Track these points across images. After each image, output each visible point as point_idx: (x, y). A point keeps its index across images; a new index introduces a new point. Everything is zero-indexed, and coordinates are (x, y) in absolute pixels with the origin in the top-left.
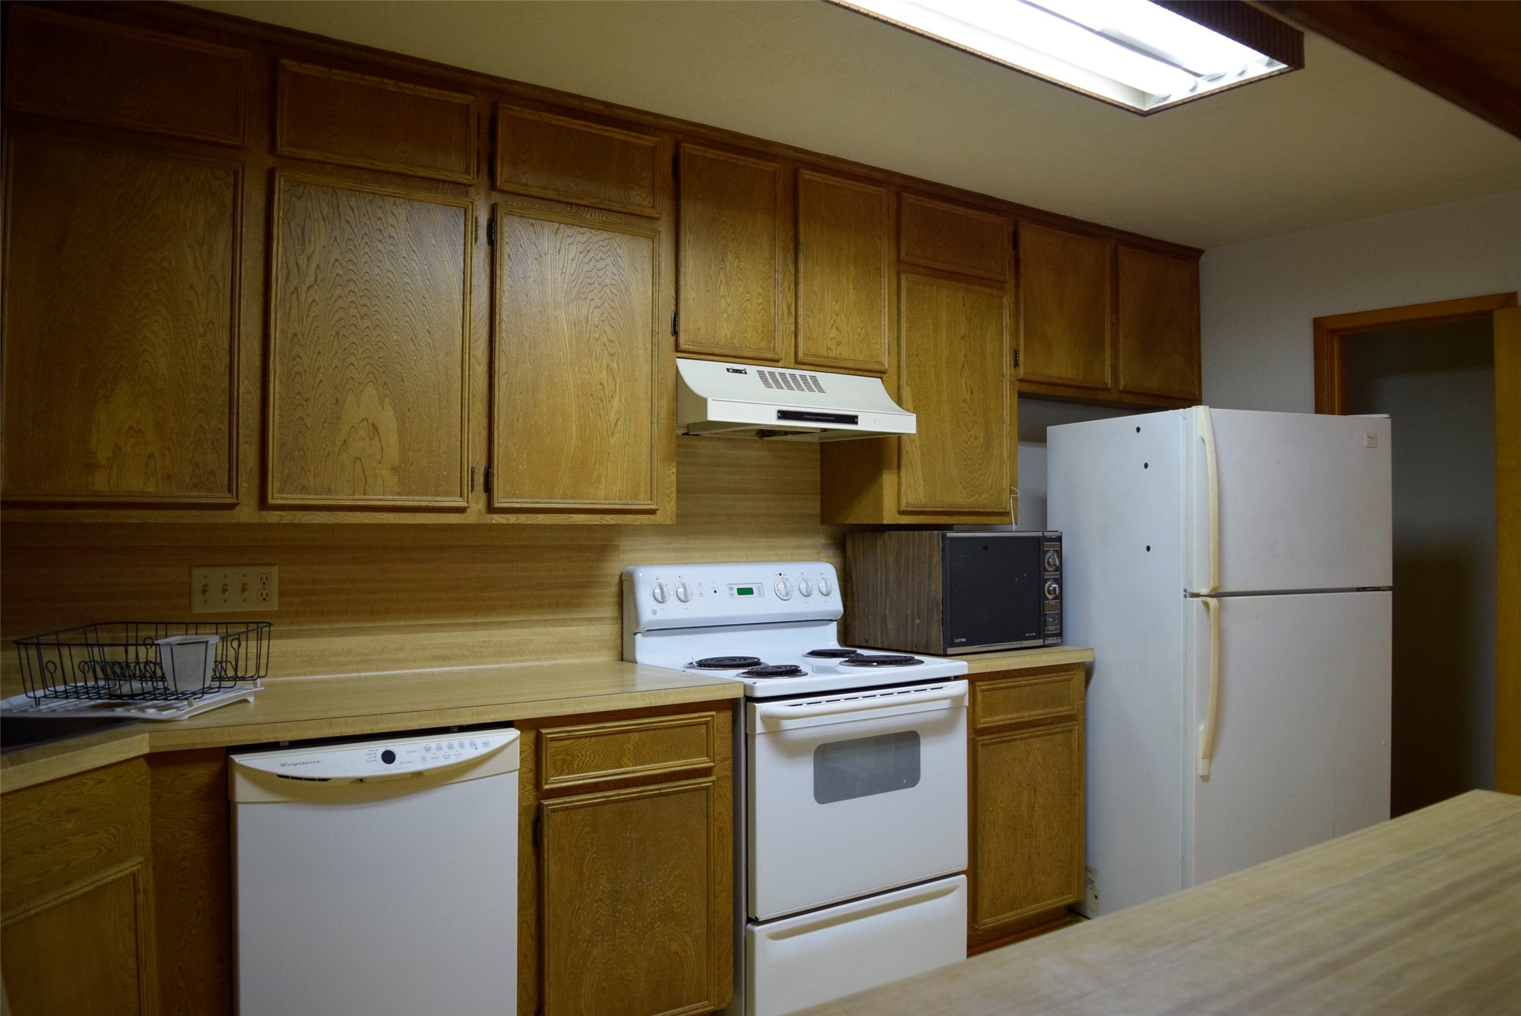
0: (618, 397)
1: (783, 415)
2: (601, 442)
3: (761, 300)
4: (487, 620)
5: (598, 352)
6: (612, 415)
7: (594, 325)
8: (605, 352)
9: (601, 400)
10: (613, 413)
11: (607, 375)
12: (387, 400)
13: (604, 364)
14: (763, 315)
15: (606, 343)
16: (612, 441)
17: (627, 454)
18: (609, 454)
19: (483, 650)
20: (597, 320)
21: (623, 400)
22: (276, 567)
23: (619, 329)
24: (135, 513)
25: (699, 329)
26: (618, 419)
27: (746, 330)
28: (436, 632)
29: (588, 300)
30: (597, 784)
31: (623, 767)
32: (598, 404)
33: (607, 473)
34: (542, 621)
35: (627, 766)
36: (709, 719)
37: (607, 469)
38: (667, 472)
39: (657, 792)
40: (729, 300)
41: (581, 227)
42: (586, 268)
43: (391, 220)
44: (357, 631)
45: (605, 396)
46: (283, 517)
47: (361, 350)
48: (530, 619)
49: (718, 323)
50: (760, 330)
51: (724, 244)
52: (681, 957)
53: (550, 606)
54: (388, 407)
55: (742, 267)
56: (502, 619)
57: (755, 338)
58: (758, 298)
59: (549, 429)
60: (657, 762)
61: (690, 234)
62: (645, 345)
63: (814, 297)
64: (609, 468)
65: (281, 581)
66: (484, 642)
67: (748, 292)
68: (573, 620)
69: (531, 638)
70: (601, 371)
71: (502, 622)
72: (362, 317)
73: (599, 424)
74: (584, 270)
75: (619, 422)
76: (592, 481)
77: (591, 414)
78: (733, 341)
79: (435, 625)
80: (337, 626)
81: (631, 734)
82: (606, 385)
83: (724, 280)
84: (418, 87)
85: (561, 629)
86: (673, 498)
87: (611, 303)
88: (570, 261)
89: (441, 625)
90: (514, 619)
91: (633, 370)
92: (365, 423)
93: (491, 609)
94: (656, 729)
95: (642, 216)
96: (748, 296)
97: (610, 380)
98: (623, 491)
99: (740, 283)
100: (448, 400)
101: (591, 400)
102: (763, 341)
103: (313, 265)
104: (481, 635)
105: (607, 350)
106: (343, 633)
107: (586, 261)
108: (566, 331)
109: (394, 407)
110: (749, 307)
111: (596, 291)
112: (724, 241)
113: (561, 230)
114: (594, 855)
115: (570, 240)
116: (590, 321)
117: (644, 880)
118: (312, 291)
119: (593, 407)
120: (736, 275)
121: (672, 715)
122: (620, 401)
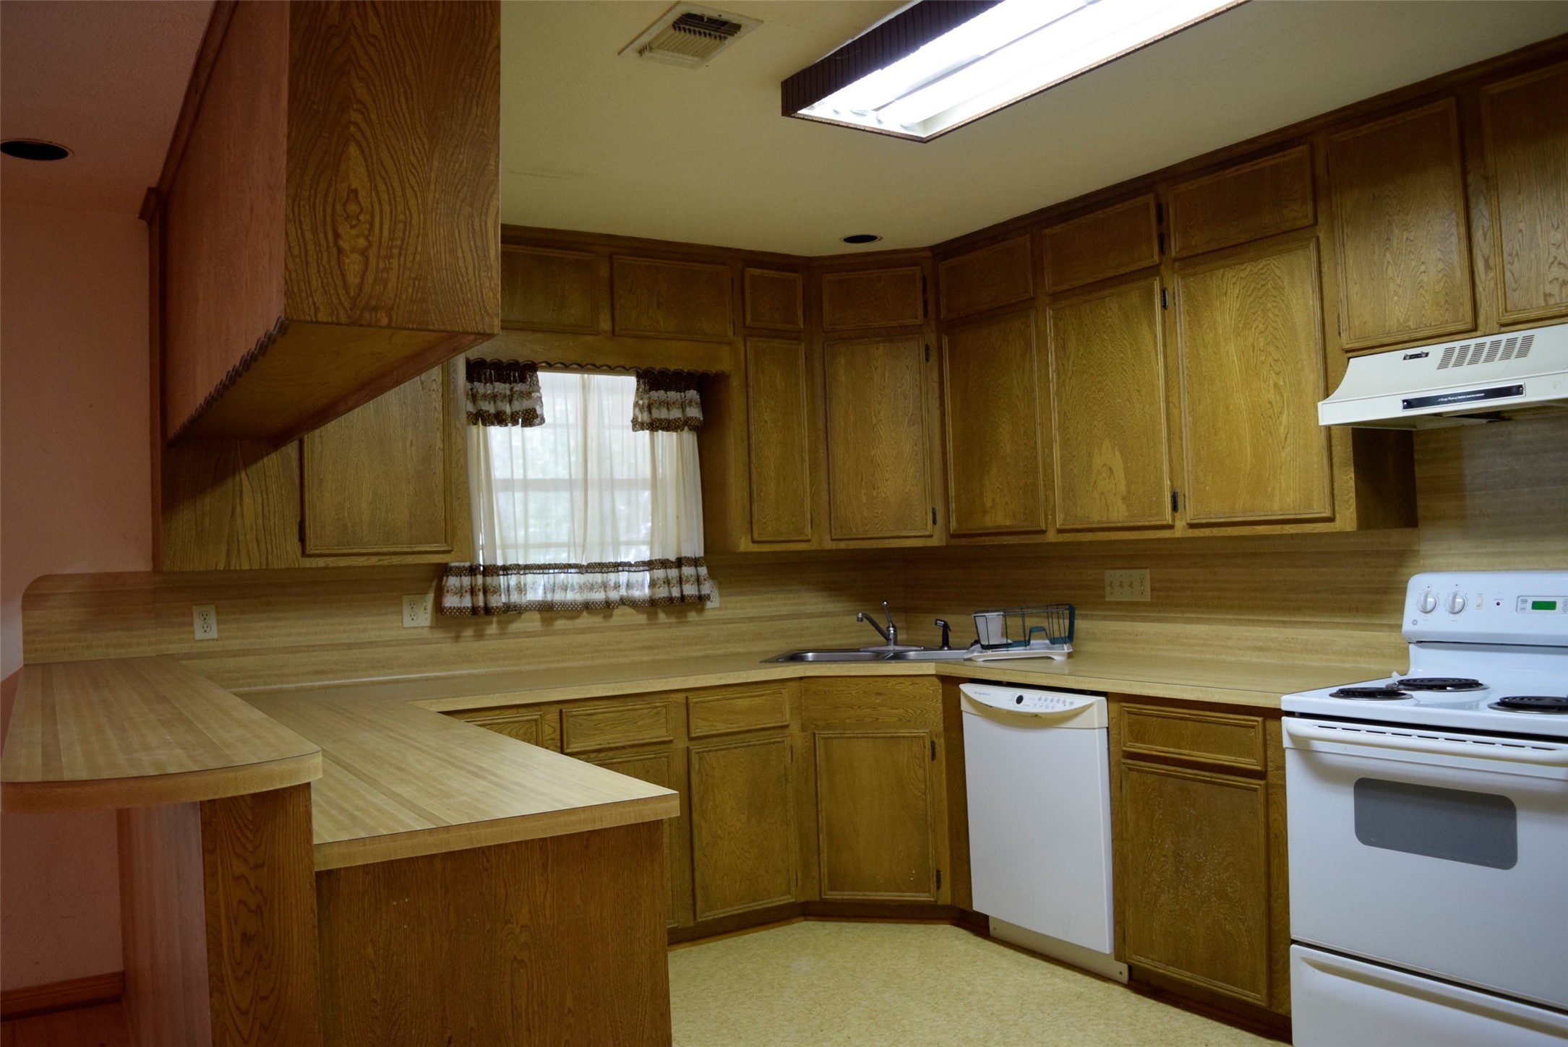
0: (1286, 411)
1: (1409, 404)
2: (1273, 457)
3: (1440, 266)
4: (1294, 619)
5: (1265, 373)
6: (1282, 430)
7: (1260, 350)
8: (1272, 372)
9: (1271, 418)
10: (1282, 428)
11: (1275, 394)
12: (1116, 448)
13: (1272, 383)
14: (1446, 281)
15: (1273, 364)
16: (1283, 455)
17: (1298, 465)
18: (1281, 468)
19: (1292, 645)
20: (1261, 344)
21: (1292, 413)
22: (1148, 570)
23: (1283, 347)
24: (1004, 538)
25: (1365, 323)
26: (1287, 433)
27: (1424, 307)
28: (1254, 626)
29: (1253, 329)
30: (1166, 758)
31: (1182, 749)
32: (1268, 422)
33: (1281, 487)
34: (1343, 623)
35: (1186, 749)
36: (1255, 723)
37: (1280, 482)
38: (1345, 478)
39: (1209, 779)
40: (1399, 281)
41: (1242, 264)
42: (1250, 300)
43: (1109, 314)
44: (1199, 621)
45: (1274, 413)
46: (1069, 537)
47: (1100, 415)
48: (1333, 621)
49: (1387, 309)
50: (1443, 302)
51: (1389, 221)
52: (1235, 941)
53: (1350, 610)
54: (1117, 453)
55: (1412, 238)
56: (1307, 619)
57: (1437, 313)
58: (1437, 266)
59: (1228, 452)
60: (1210, 752)
61: (1347, 227)
62: (1310, 355)
63: (1520, 236)
64: (1282, 481)
65: (1152, 580)
66: (1293, 638)
67: (1423, 263)
68: (1372, 624)
69: (1334, 639)
70: (1269, 391)
71: (1307, 622)
72: (1099, 391)
73: (1270, 441)
74: (1248, 302)
75: (1289, 436)
76: (1268, 495)
77: (1262, 433)
78: (1407, 324)
79: (1254, 621)
80: (1185, 615)
81: (1189, 722)
82: (1274, 403)
83: (1391, 261)
84: (1116, 207)
85: (1362, 634)
86: (1352, 505)
87: (1273, 324)
88: (1235, 299)
89: (1258, 621)
90: (1318, 620)
91: (1300, 384)
92: (1105, 468)
93: (1298, 609)
94: (1209, 723)
95: (1296, 230)
96: (1423, 268)
97: (1278, 398)
98: (1296, 501)
99: (1412, 257)
100: (1153, 441)
101: (1262, 420)
102: (1447, 314)
103: (1071, 363)
104: (1289, 633)
105: (1273, 370)
106: (1190, 621)
107: (1249, 293)
108: (1236, 362)
109: (1121, 452)
110: (1425, 280)
111: (1259, 318)
112: (1387, 217)
113: (1226, 273)
114: (1161, 817)
115: (1234, 280)
116: (1256, 348)
117: (1201, 855)
118: (1071, 381)
119: (1264, 426)
120: (1406, 250)
121: (1224, 712)
122: (1289, 415)
